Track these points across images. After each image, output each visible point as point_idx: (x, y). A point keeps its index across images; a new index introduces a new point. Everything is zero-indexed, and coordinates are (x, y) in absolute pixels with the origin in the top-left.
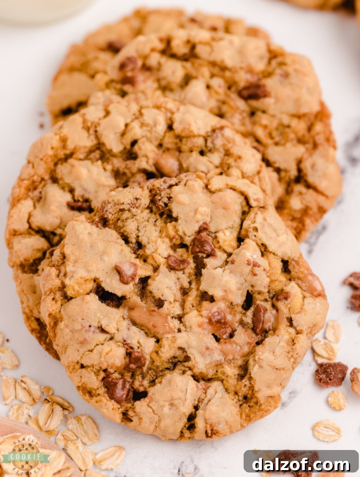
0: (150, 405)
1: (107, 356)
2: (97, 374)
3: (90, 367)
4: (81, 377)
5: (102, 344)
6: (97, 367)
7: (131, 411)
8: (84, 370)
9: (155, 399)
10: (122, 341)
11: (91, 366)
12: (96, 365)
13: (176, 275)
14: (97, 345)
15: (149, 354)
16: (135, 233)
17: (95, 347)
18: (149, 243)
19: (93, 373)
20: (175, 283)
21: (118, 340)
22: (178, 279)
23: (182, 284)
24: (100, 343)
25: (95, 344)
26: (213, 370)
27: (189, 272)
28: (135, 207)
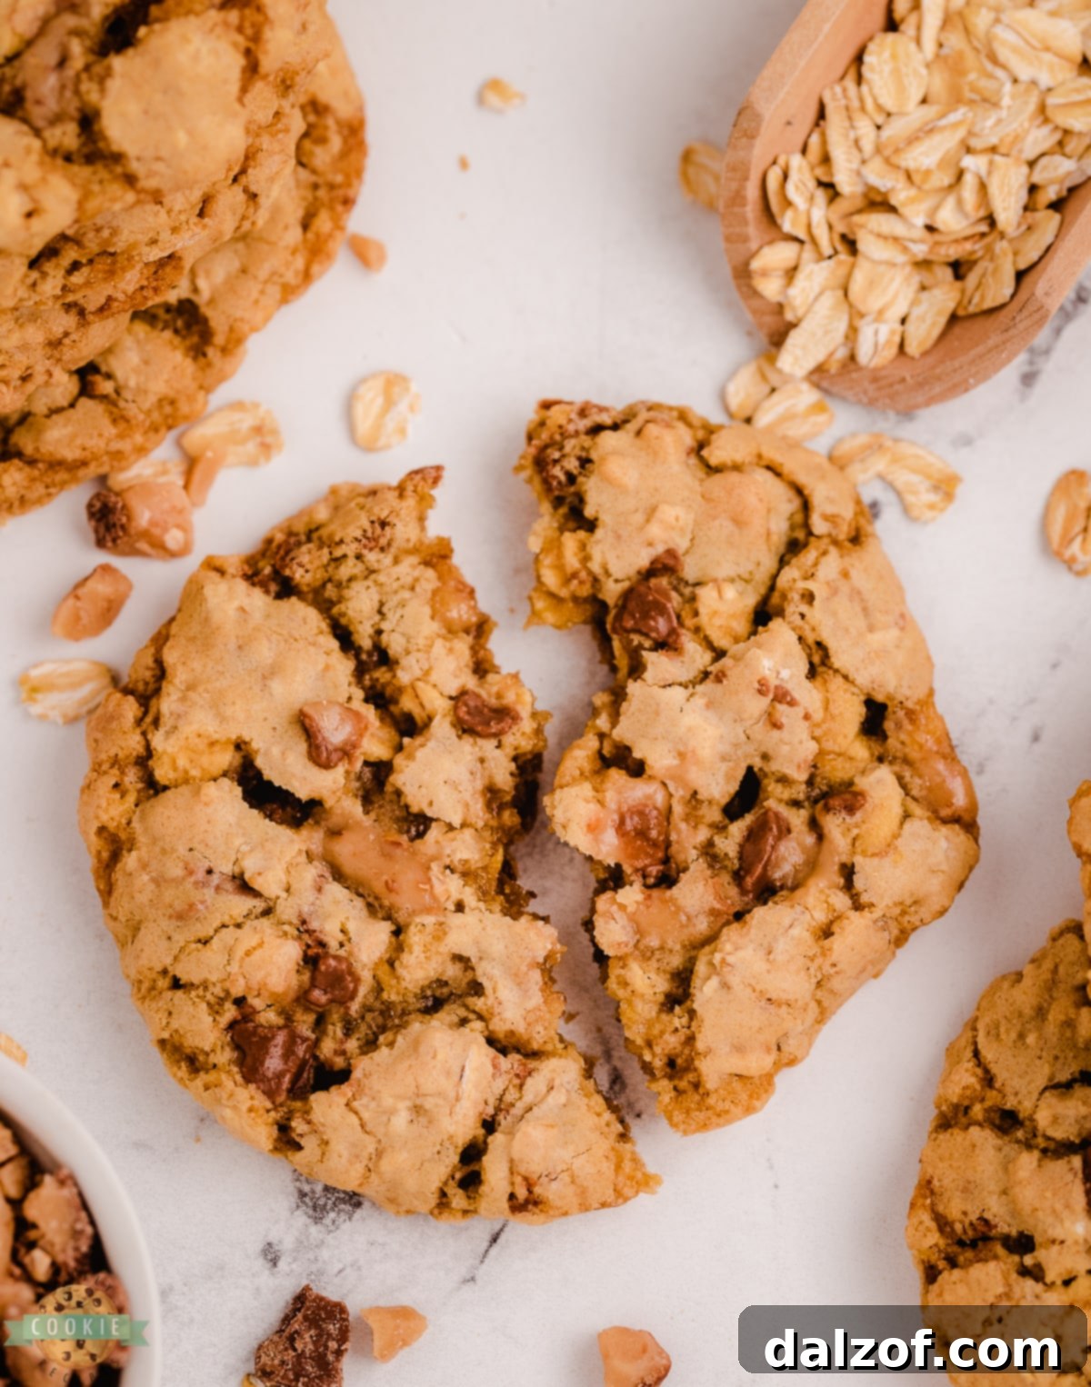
0: (355, 1104)
1: (247, 959)
2: (215, 1009)
3: (198, 987)
4: (170, 1014)
5: (239, 926)
6: (218, 991)
7: (300, 1120)
8: (179, 993)
9: (370, 1089)
10: (296, 921)
11: (201, 984)
12: (214, 984)
13: (477, 749)
14: (224, 926)
15: (371, 966)
16: (372, 622)
17: (216, 931)
18: (408, 652)
19: (204, 1006)
20: (472, 773)
21: (285, 917)
22: (482, 761)
23: (491, 777)
24: (233, 922)
25: (217, 924)
26: (546, 1028)
27: (515, 743)
28: (376, 546)
